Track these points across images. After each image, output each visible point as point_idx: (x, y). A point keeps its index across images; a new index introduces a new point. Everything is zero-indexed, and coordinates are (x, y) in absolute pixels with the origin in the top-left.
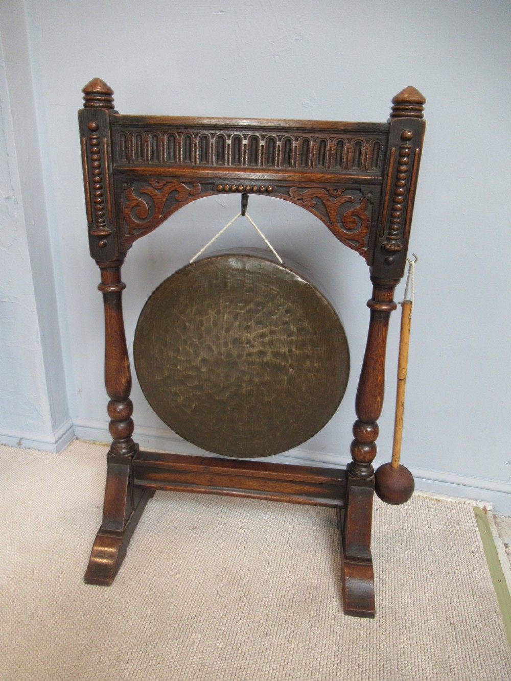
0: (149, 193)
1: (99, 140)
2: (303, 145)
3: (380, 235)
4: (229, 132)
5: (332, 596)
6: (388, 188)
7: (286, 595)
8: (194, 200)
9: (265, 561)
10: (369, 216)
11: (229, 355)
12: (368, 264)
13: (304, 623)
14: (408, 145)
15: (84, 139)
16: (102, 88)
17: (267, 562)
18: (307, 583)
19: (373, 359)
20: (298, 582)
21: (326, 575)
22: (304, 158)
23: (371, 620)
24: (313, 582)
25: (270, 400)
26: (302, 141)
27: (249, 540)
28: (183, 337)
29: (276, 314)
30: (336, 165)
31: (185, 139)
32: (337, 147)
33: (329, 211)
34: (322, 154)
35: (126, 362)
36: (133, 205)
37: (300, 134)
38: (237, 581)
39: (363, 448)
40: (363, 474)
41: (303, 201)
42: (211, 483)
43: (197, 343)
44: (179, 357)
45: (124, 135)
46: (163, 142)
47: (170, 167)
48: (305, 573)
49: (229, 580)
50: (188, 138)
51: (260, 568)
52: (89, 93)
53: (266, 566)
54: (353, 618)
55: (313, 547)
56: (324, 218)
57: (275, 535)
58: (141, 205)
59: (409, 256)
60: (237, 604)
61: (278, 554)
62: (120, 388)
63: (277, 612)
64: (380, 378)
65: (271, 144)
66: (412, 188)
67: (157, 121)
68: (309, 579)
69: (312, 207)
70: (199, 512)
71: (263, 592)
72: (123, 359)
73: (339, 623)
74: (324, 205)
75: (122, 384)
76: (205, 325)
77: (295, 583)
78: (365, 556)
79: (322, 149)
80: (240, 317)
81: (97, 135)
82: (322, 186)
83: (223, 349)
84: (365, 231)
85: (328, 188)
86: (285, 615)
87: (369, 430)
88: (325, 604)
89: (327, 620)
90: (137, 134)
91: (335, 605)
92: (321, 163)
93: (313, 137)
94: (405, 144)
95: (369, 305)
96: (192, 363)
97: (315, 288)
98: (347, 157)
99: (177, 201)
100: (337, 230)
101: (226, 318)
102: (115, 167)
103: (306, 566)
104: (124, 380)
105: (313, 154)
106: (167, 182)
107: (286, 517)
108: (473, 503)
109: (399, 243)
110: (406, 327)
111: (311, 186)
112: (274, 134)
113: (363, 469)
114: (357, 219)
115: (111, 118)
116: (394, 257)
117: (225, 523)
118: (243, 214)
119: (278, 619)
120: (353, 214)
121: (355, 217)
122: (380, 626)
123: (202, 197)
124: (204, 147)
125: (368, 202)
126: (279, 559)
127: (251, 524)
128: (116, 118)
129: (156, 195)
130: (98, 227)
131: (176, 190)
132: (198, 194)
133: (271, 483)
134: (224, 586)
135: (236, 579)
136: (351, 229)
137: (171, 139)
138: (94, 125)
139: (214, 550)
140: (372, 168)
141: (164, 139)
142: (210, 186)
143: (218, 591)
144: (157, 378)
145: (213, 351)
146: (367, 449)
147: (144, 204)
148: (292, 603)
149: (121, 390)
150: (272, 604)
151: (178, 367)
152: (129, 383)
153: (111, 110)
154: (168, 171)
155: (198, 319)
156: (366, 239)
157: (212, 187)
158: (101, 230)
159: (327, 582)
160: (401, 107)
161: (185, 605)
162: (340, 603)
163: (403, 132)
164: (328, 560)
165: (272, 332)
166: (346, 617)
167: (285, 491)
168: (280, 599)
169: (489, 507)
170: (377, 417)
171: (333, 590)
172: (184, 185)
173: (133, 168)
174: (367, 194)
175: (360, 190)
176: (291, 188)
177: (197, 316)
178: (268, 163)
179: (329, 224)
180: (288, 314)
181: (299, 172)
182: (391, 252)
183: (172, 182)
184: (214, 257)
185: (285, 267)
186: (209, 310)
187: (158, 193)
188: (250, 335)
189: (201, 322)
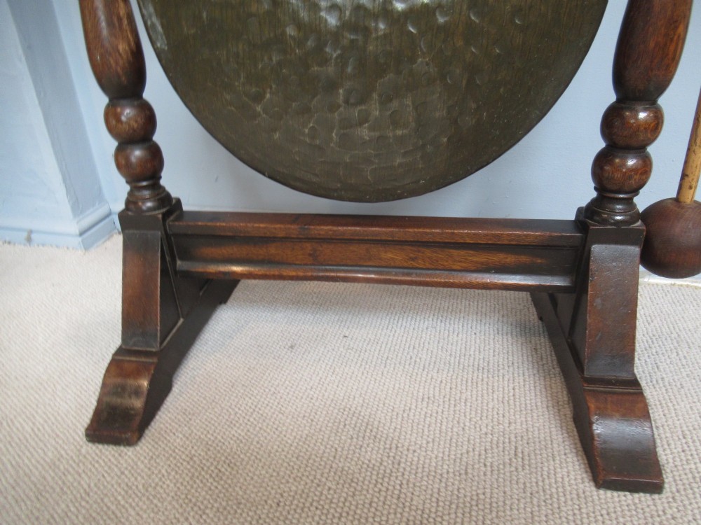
5: (562, 452)
7: (471, 454)
9: (421, 394)
13: (515, 506)
17: (426, 396)
18: (507, 429)
20: (490, 428)
21: (540, 414)
23: (656, 496)
24: (519, 427)
27: (388, 361)
35: (122, 5)
38: (371, 431)
40: (618, 218)
42: (316, 260)
48: (501, 412)
49: (357, 429)
51: (413, 407)
53: (425, 403)
54: (615, 494)
55: (506, 368)
57: (435, 351)
60: (375, 473)
61: (444, 382)
62: (117, 63)
63: (456, 487)
68: (510, 423)
70: (302, 322)
71: (424, 449)
73: (590, 504)
75: (120, 55)
77: (484, 430)
78: (624, 375)
86: (474, 493)
88: (552, 468)
89: (563, 499)
103: (500, 399)
104: (122, 47)
107: (450, 324)
113: (619, 208)
117: (345, 336)
119: (461, 500)
122: (679, 511)
126: (448, 390)
127: (391, 337)
133: (428, 252)
134: (349, 441)
135: (370, 427)
139: (328, 379)
143: (336, 450)
146: (631, 162)
148: (483, 469)
150: (445, 471)
159: (547, 427)
161: (273, 479)
162: (583, 466)
164: (538, 388)
166: (602, 492)
167: (455, 267)
168: (458, 460)
171: (561, 440)
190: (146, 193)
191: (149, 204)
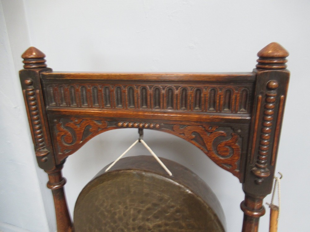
0: (72, 127)
1: (34, 91)
2: (182, 93)
3: (250, 162)
4: (125, 84)
6: (256, 127)
8: (103, 132)
10: (240, 147)
12: (241, 182)
14: (273, 93)
15: (25, 91)
22: (184, 102)
26: (181, 89)
28: (104, 222)
29: (168, 213)
30: (210, 107)
31: (93, 89)
32: (210, 93)
33: (205, 142)
34: (198, 99)
36: (62, 134)
41: (185, 135)
43: (114, 226)
45: (52, 86)
46: (79, 92)
52: (26, 59)
56: (202, 147)
59: (276, 175)
65: (157, 92)
66: (278, 128)
67: (72, 78)
69: (192, 139)
74: (202, 138)
76: (118, 215)
79: (198, 95)
80: (142, 213)
82: (199, 124)
84: (236, 158)
85: (205, 126)
90: (60, 86)
92: (197, 106)
93: (190, 87)
94: (271, 93)
95: (242, 208)
98: (220, 102)
99: (91, 132)
100: (213, 156)
101: (132, 211)
102: (48, 108)
105: (191, 99)
106: (83, 120)
109: (267, 170)
111: (190, 124)
112: (159, 85)
114: (229, 149)
115: (41, 76)
116: (263, 180)
118: (140, 141)
120: (226, 144)
121: (227, 147)
123: (108, 130)
124: (108, 94)
125: (239, 136)
128: (44, 76)
129: (76, 128)
130: (40, 150)
131: (90, 125)
132: (105, 128)
136: (224, 156)
137: (84, 88)
138: (29, 81)
140: (241, 110)
141: (79, 89)
147: (69, 134)
154: (83, 112)
155: (113, 211)
156: (237, 164)
157: (114, 123)
158: (41, 152)
160: (267, 61)
163: (269, 83)
165: (166, 225)
172: (95, 122)
173: (60, 110)
174: (238, 130)
175: (231, 127)
176: (175, 125)
177: (112, 209)
178: (155, 106)
179: (206, 151)
180: (178, 214)
181: (180, 114)
182: (260, 177)
183: (87, 120)
184: (120, 170)
185: (174, 180)
186: (120, 206)
187: (78, 126)
188: (150, 225)
189: (115, 213)
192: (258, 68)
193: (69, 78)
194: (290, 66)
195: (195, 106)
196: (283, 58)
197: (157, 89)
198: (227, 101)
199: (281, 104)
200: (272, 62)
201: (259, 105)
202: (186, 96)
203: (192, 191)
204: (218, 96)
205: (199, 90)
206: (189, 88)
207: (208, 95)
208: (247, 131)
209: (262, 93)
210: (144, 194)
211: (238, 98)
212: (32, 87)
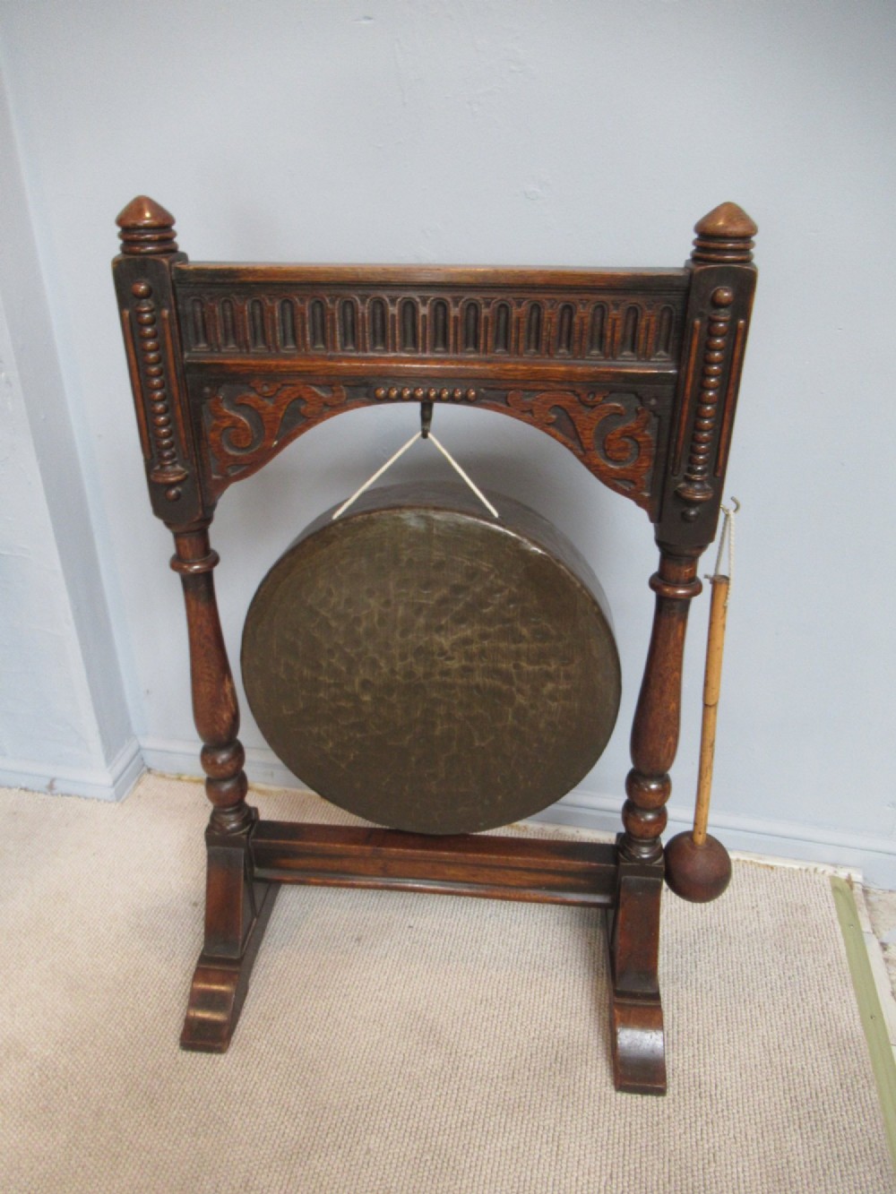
0: (253, 405)
1: (154, 313)
2: (531, 314)
3: (673, 471)
4: (394, 294)
5: (595, 1057)
6: (688, 391)
7: (519, 1059)
8: (334, 415)
9: (480, 996)
10: (653, 438)
11: (409, 674)
12: (652, 520)
13: (549, 1108)
14: (724, 315)
15: (127, 312)
16: (153, 217)
17: (485, 998)
18: (552, 1033)
19: (661, 675)
20: (537, 1032)
21: (583, 1018)
22: (533, 336)
23: (660, 1098)
24: (562, 1031)
25: (483, 744)
26: (529, 307)
27: (452, 957)
28: (327, 646)
29: (488, 605)
30: (592, 348)
31: (313, 307)
32: (593, 316)
33: (579, 430)
34: (565, 329)
35: (228, 684)
36: (225, 425)
37: (524, 295)
38: (435, 1036)
39: (643, 816)
40: (645, 856)
41: (533, 415)
42: (385, 873)
43: (352, 655)
44: (321, 678)
45: (199, 301)
46: (273, 314)
47: (286, 357)
48: (549, 1016)
49: (422, 1034)
50: (317, 305)
51: (472, 1011)
52: (129, 228)
53: (483, 1006)
54: (629, 1096)
55: (560, 966)
56: (571, 443)
57: (496, 945)
58: (240, 425)
59: (726, 502)
60: (437, 1078)
61: (502, 982)
62: (220, 727)
63: (503, 1090)
64: (673, 706)
65: (472, 313)
66: (731, 391)
67: (261, 277)
68: (555, 1027)
69: (549, 424)
70: (366, 907)
71: (479, 1054)
72: (223, 679)
73: (608, 1106)
74: (571, 420)
75: (224, 722)
76: (364, 624)
77: (532, 1034)
78: (650, 990)
79: (566, 320)
80: (425, 612)
81: (149, 305)
82: (567, 388)
83: (399, 665)
84: (645, 464)
85: (579, 391)
86: (517, 1096)
87: (653, 786)
88: (583, 1072)
89: (587, 1101)
90: (223, 299)
91: (598, 1074)
92: (564, 345)
93: (549, 300)
94: (718, 315)
95: (653, 585)
96: (345, 687)
97: (558, 561)
98: (613, 335)
99: (304, 417)
100: (596, 461)
101: (401, 611)
102: (188, 358)
103: (550, 1002)
104: (226, 716)
105: (549, 330)
106: (283, 385)
107: (513, 911)
108: (830, 870)
109: (707, 486)
110: (719, 622)
111: (546, 388)
112: (477, 296)
113: (645, 850)
114: (631, 444)
115: (173, 273)
116: (698, 509)
117: (410, 927)
118: (425, 435)
119: (506, 1103)
120: (624, 434)
121: (627, 440)
122: (675, 1111)
123: (347, 409)
124: (349, 319)
125: (651, 413)
126: (504, 991)
127: (456, 927)
128: (181, 272)
129: (264, 408)
130: (163, 466)
131: (300, 398)
132: (341, 405)
133: (487, 871)
134: (415, 1046)
135: (433, 1032)
136: (619, 461)
137: (287, 305)
138: (143, 287)
139: (395, 979)
140: (658, 354)
141: (273, 307)
142: (364, 390)
143: (404, 1055)
144: (285, 711)
145: (381, 668)
146: (650, 817)
147: (244, 424)
148: (527, 1073)
149: (222, 732)
150: (495, 1076)
151: (322, 695)
152: (235, 718)
153: (172, 256)
154: (284, 366)
155: (352, 616)
156: (646, 477)
157: (366, 390)
158: (168, 473)
159: (586, 1031)
160: (713, 245)
161: (351, 1084)
162: (608, 1070)
163: (715, 293)
164: (585, 989)
165: (484, 636)
166: (619, 1094)
168: (507, 1065)
169: (857, 877)
170: (668, 768)
171: (595, 1045)
172: (315, 389)
173: (221, 361)
174: (649, 399)
175: (636, 394)
176: (511, 392)
177: (350, 610)
178: (467, 346)
179: (581, 452)
180: (512, 606)
181: (524, 364)
182: (692, 503)
183: (293, 385)
184: (374, 511)
185: (503, 526)
186: (372, 602)
187: (269, 404)
188: (445, 641)
189: (357, 620)
190: (232, 817)
191: (234, 825)
192: (696, 259)
193: (250, 279)
194: (761, 255)
195: (559, 346)
196: (745, 239)
197: (472, 304)
198: (629, 333)
199: (739, 339)
200: (723, 246)
201: (695, 342)
202: (539, 321)
203: (544, 549)
204: (610, 320)
205: (569, 309)
206: (548, 304)
207: (588, 320)
208: (668, 402)
209: (701, 315)
210: (432, 564)
211: (653, 326)
212: (150, 302)
